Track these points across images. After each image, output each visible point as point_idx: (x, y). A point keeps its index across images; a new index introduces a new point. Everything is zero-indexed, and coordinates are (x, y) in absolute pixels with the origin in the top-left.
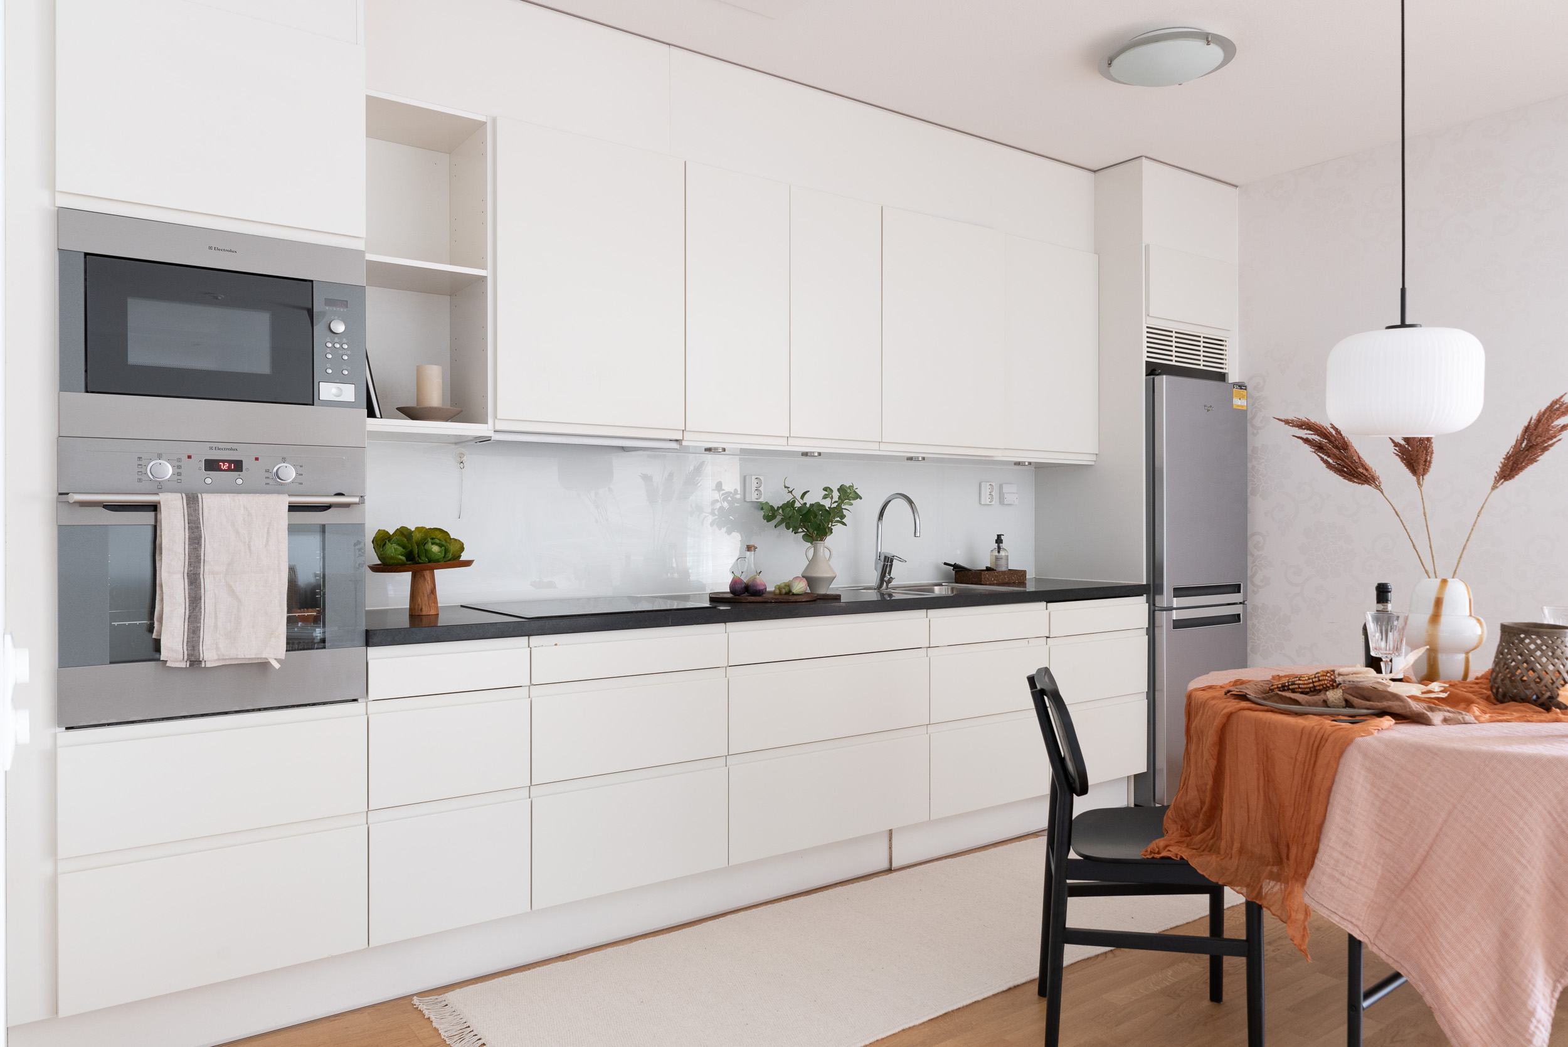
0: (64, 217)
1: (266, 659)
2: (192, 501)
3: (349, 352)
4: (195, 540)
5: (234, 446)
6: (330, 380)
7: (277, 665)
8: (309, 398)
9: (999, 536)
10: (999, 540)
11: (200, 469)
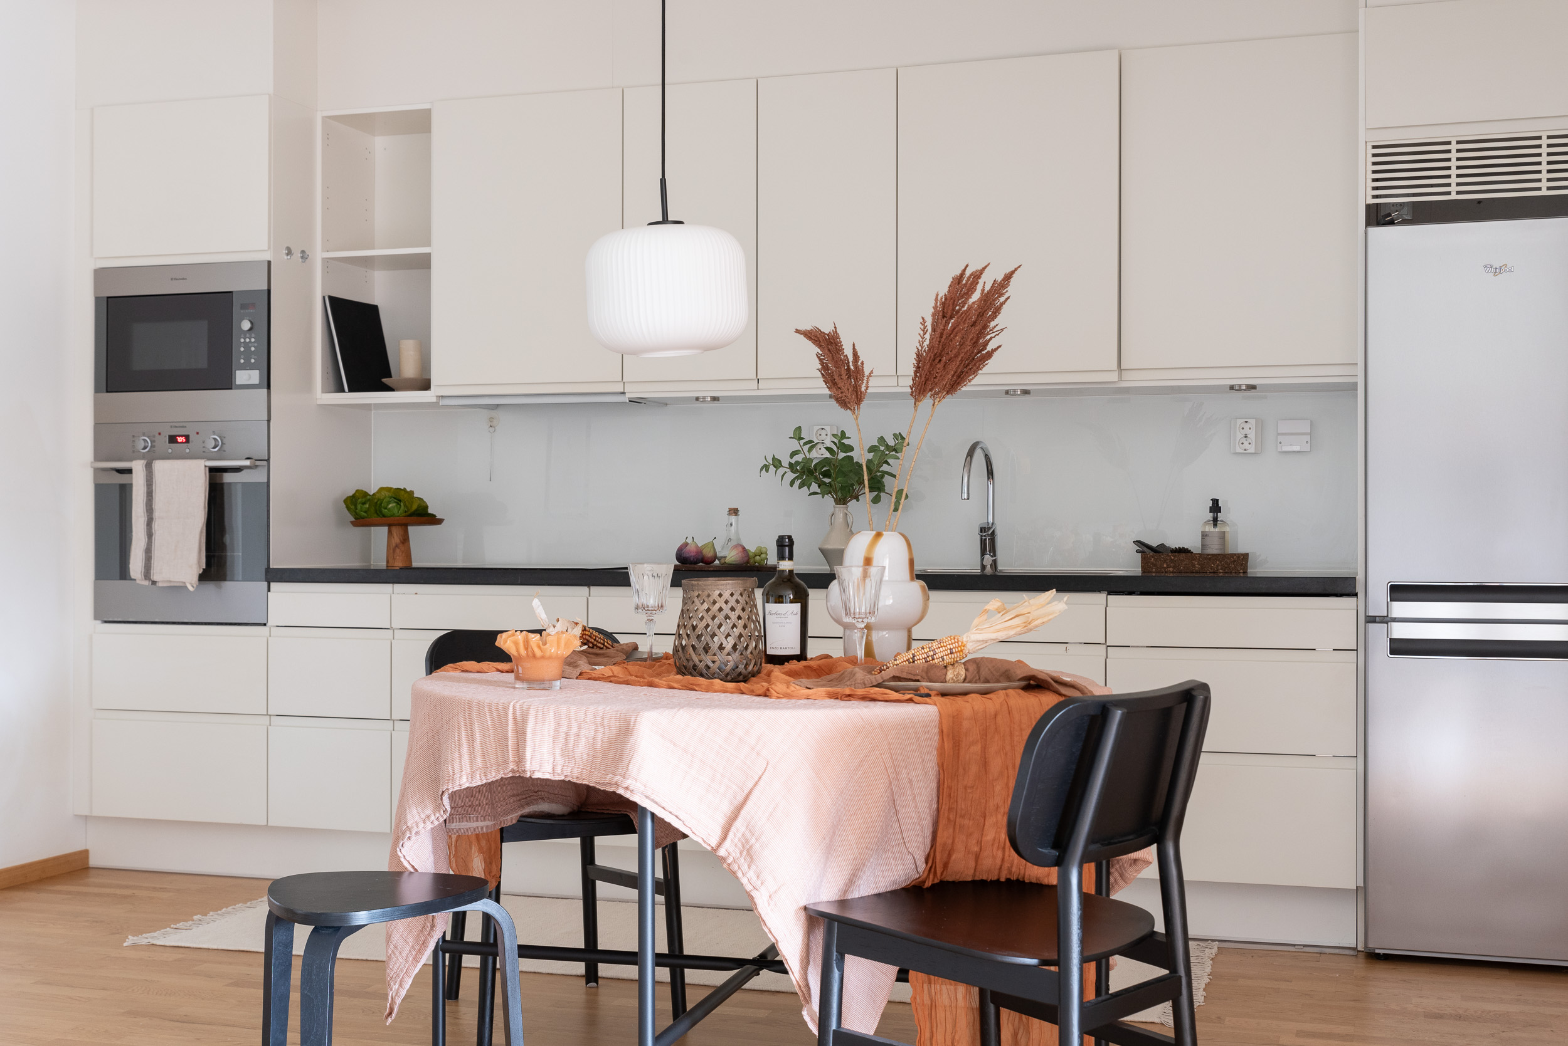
0: (101, 275)
1: (185, 583)
2: (149, 467)
3: (256, 344)
4: (150, 494)
5: (184, 424)
6: (243, 367)
7: (191, 589)
8: (226, 383)
9: (1215, 502)
10: (1215, 507)
11: (165, 442)
